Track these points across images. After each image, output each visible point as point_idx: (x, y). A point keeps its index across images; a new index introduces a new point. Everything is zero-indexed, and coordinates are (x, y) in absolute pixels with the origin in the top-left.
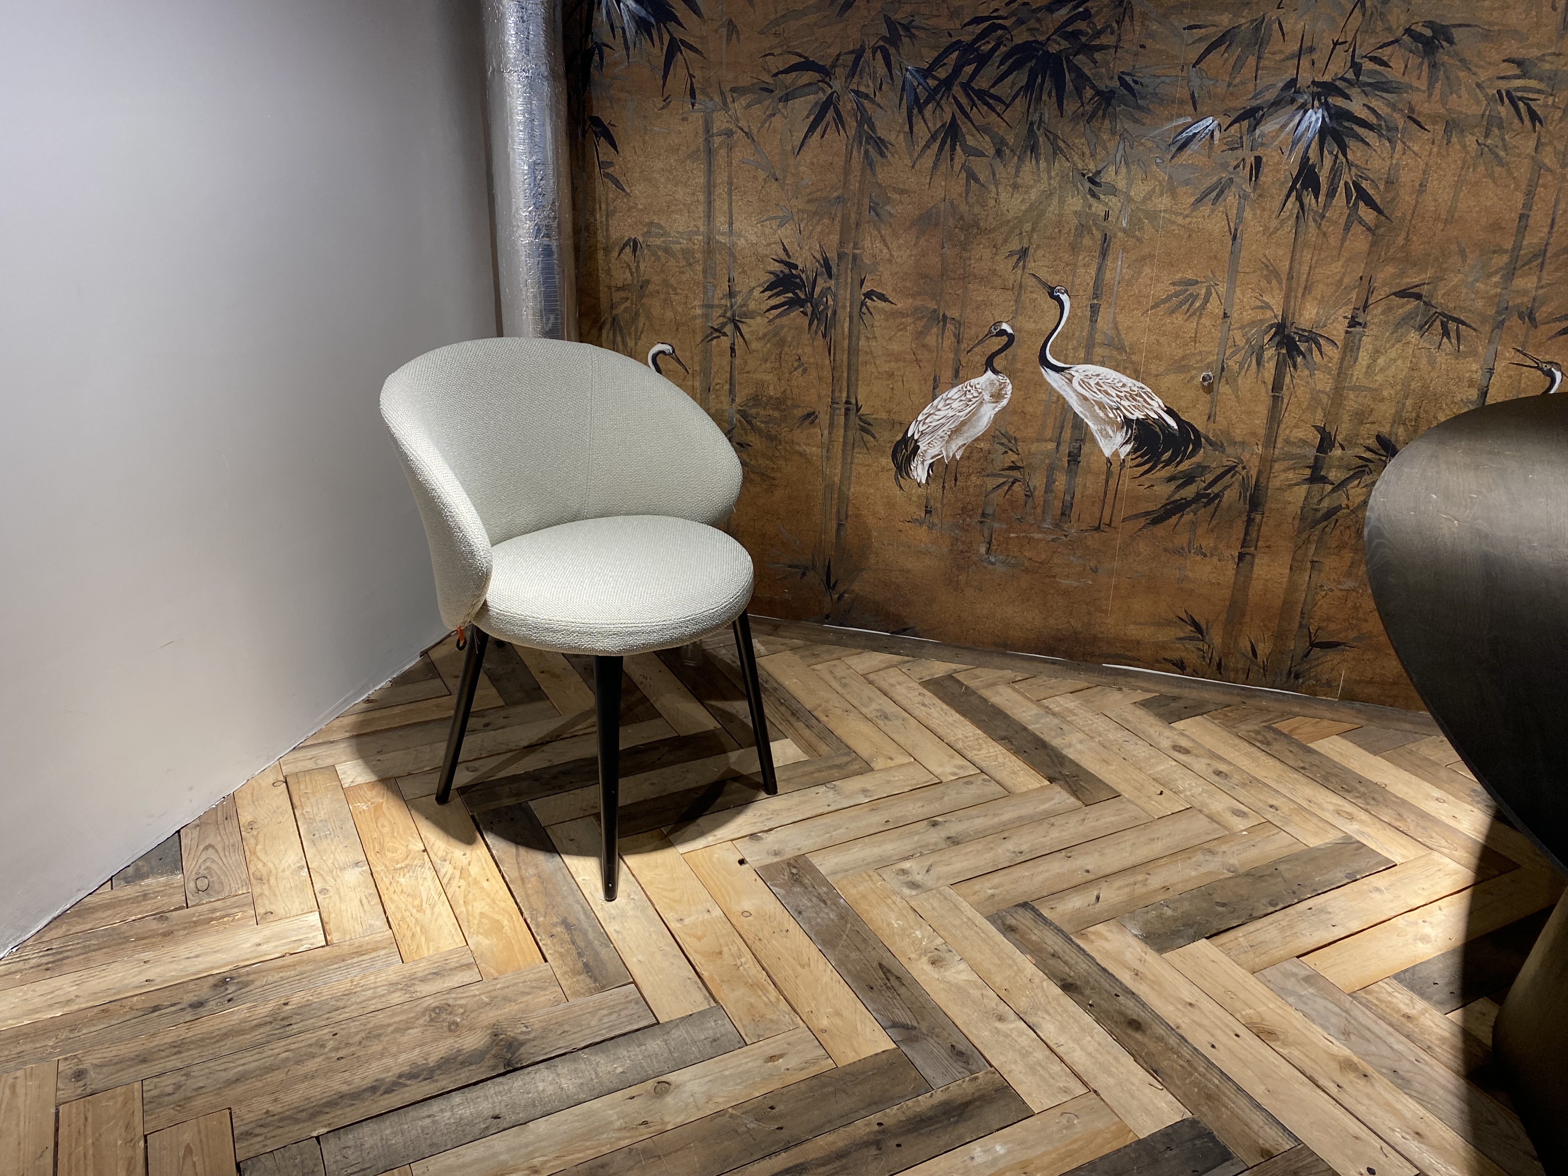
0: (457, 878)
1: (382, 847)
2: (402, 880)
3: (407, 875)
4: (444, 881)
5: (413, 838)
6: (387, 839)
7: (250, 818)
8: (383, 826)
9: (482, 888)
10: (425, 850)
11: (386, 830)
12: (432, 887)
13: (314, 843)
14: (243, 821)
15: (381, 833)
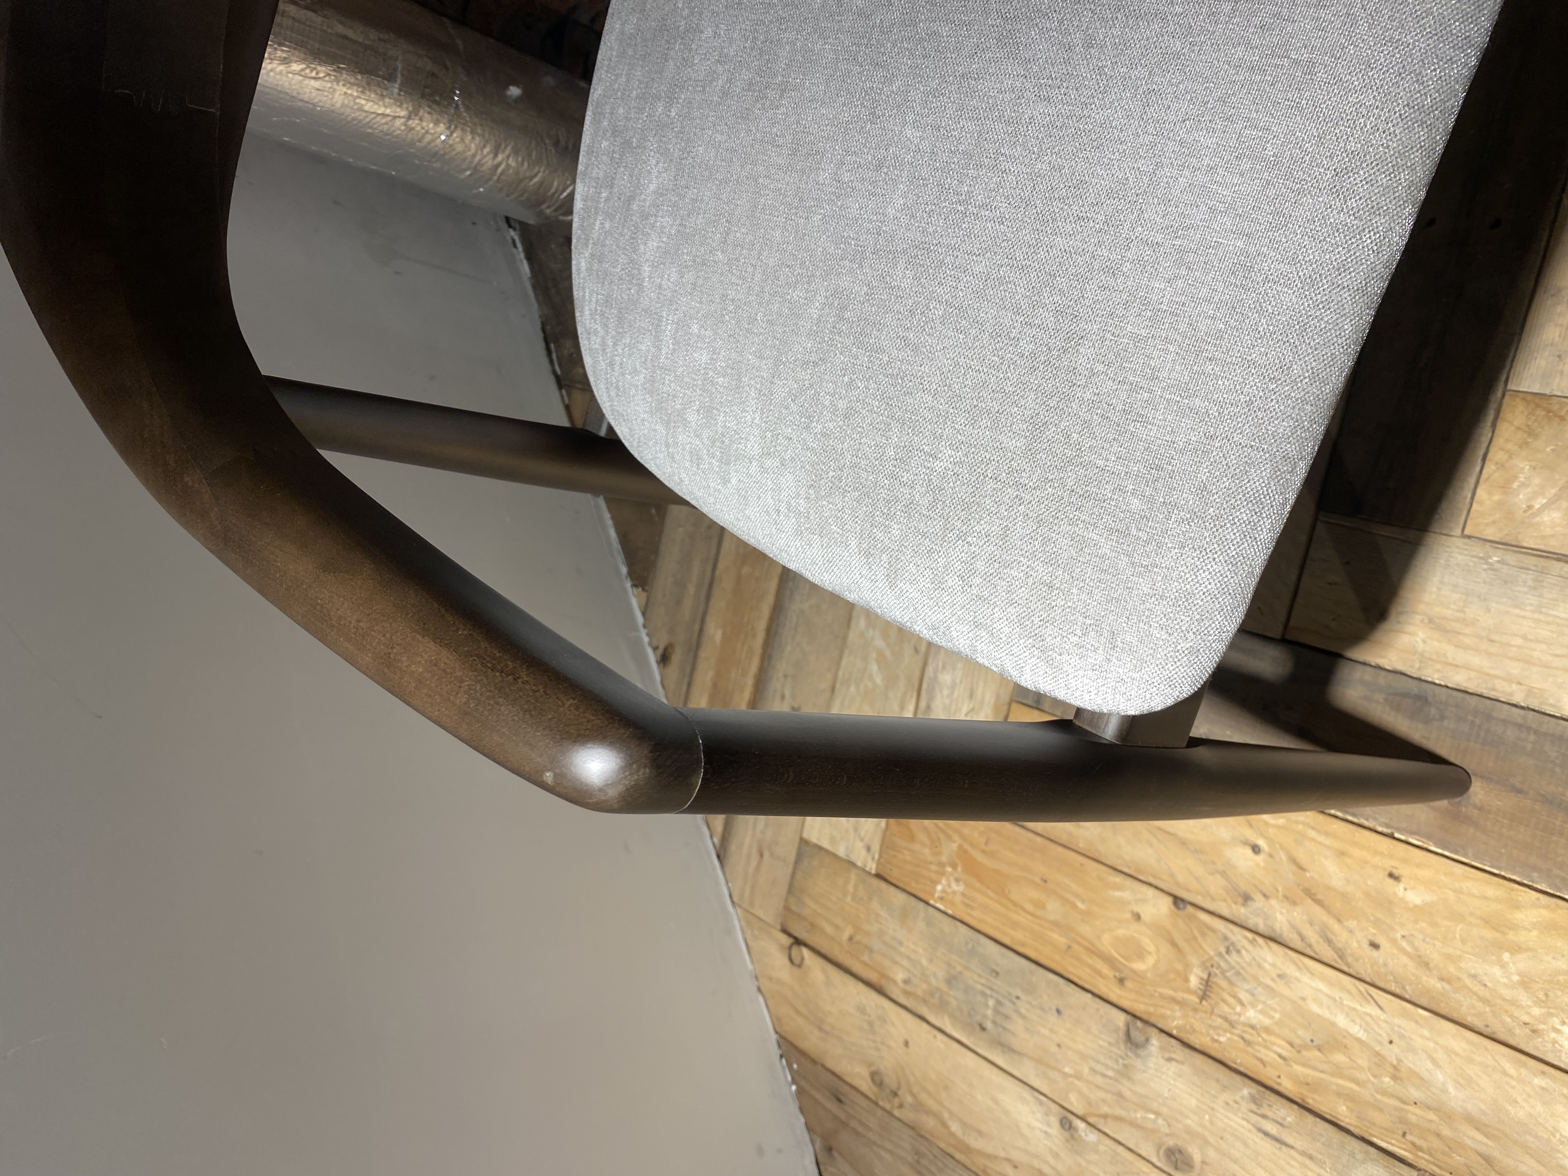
0: (1336, 927)
1: (1109, 961)
2: (1251, 1015)
3: (1243, 996)
4: (1328, 954)
5: (1117, 887)
6: (1085, 930)
7: (864, 1072)
8: (1041, 905)
9: (1418, 912)
10: (1178, 901)
11: (1054, 909)
12: (1322, 986)
13: (1007, 1048)
14: (865, 1085)
15: (1056, 924)
